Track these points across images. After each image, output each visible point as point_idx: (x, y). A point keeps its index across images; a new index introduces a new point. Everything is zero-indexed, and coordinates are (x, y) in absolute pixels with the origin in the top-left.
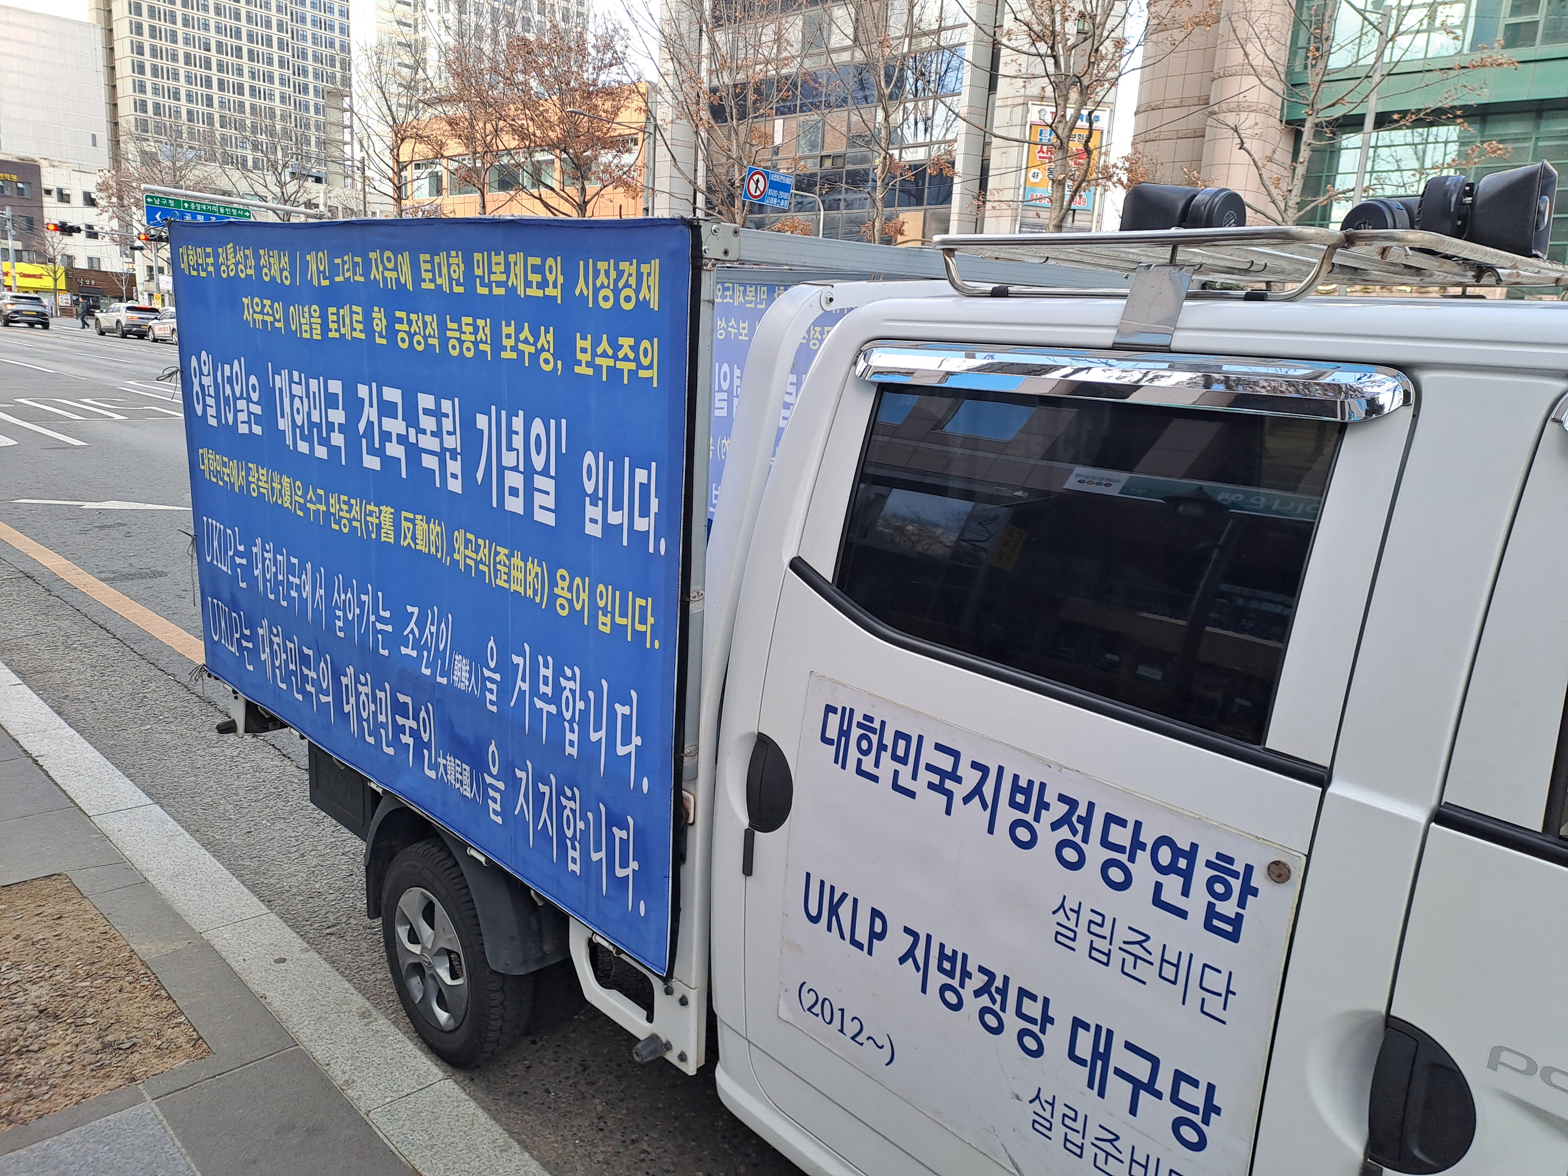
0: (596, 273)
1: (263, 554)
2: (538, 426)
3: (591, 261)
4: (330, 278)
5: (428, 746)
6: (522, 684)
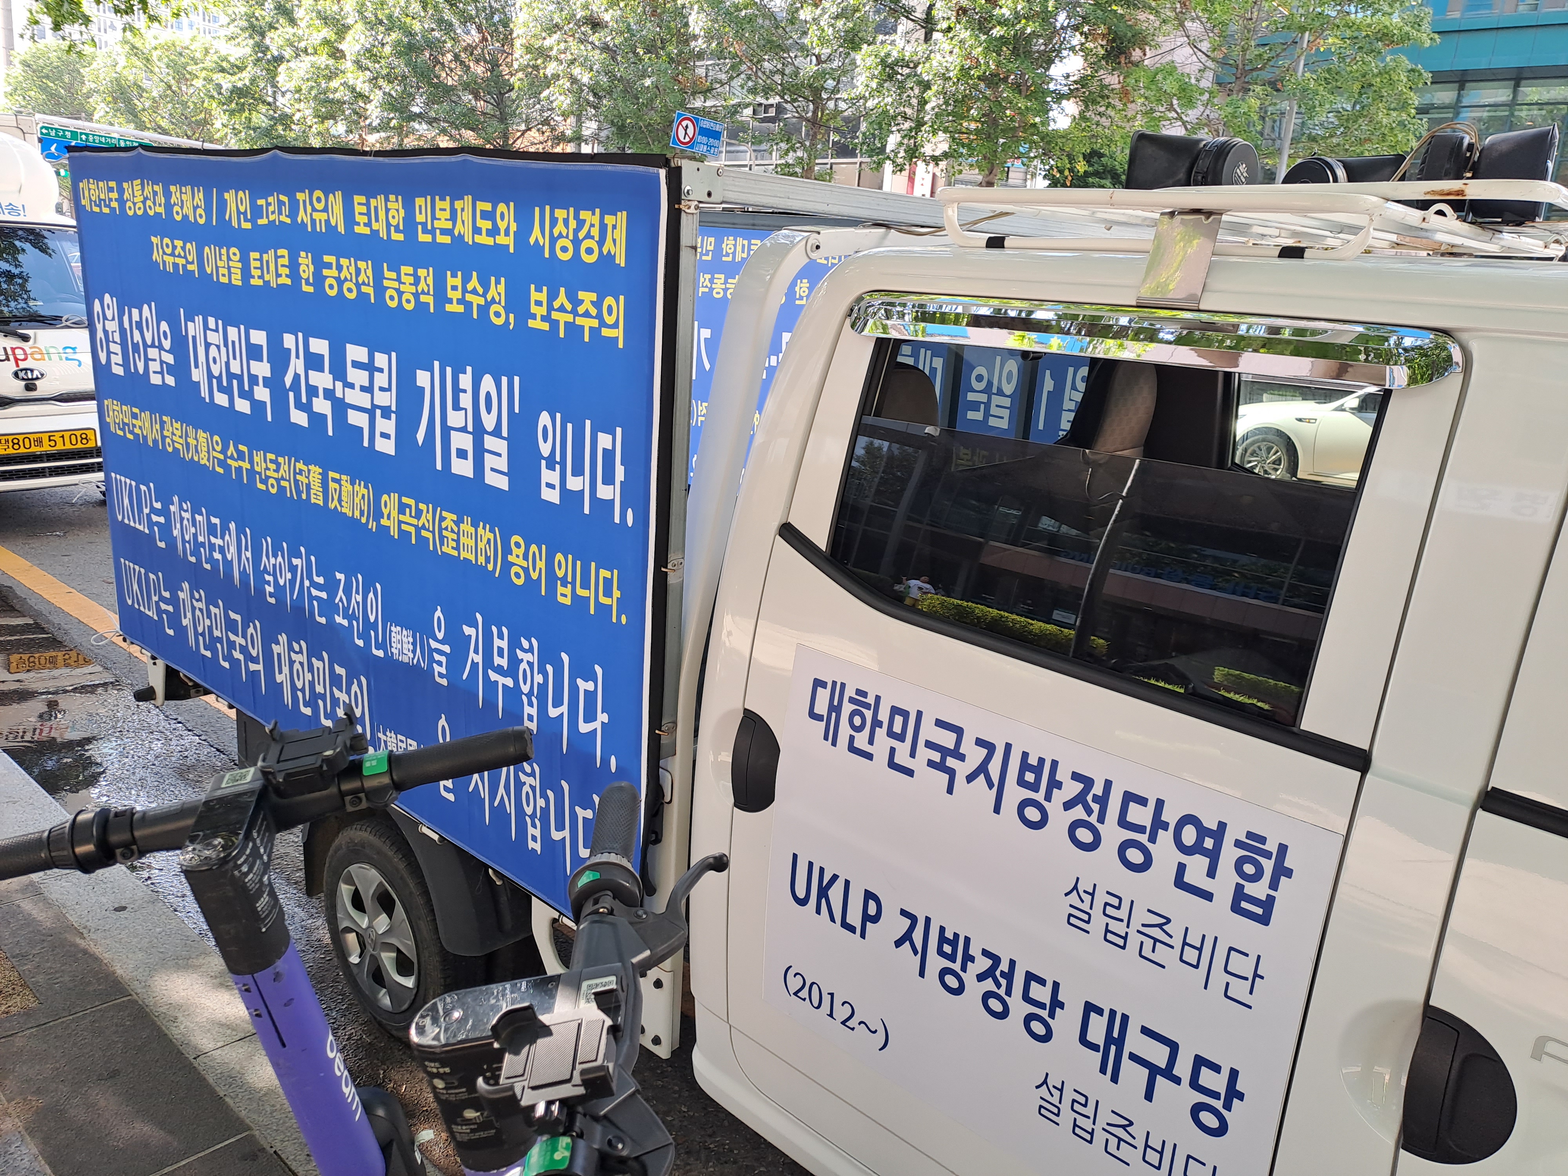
0: (554, 222)
1: (181, 515)
2: (488, 384)
3: (547, 208)
4: (253, 221)
6: (475, 656)
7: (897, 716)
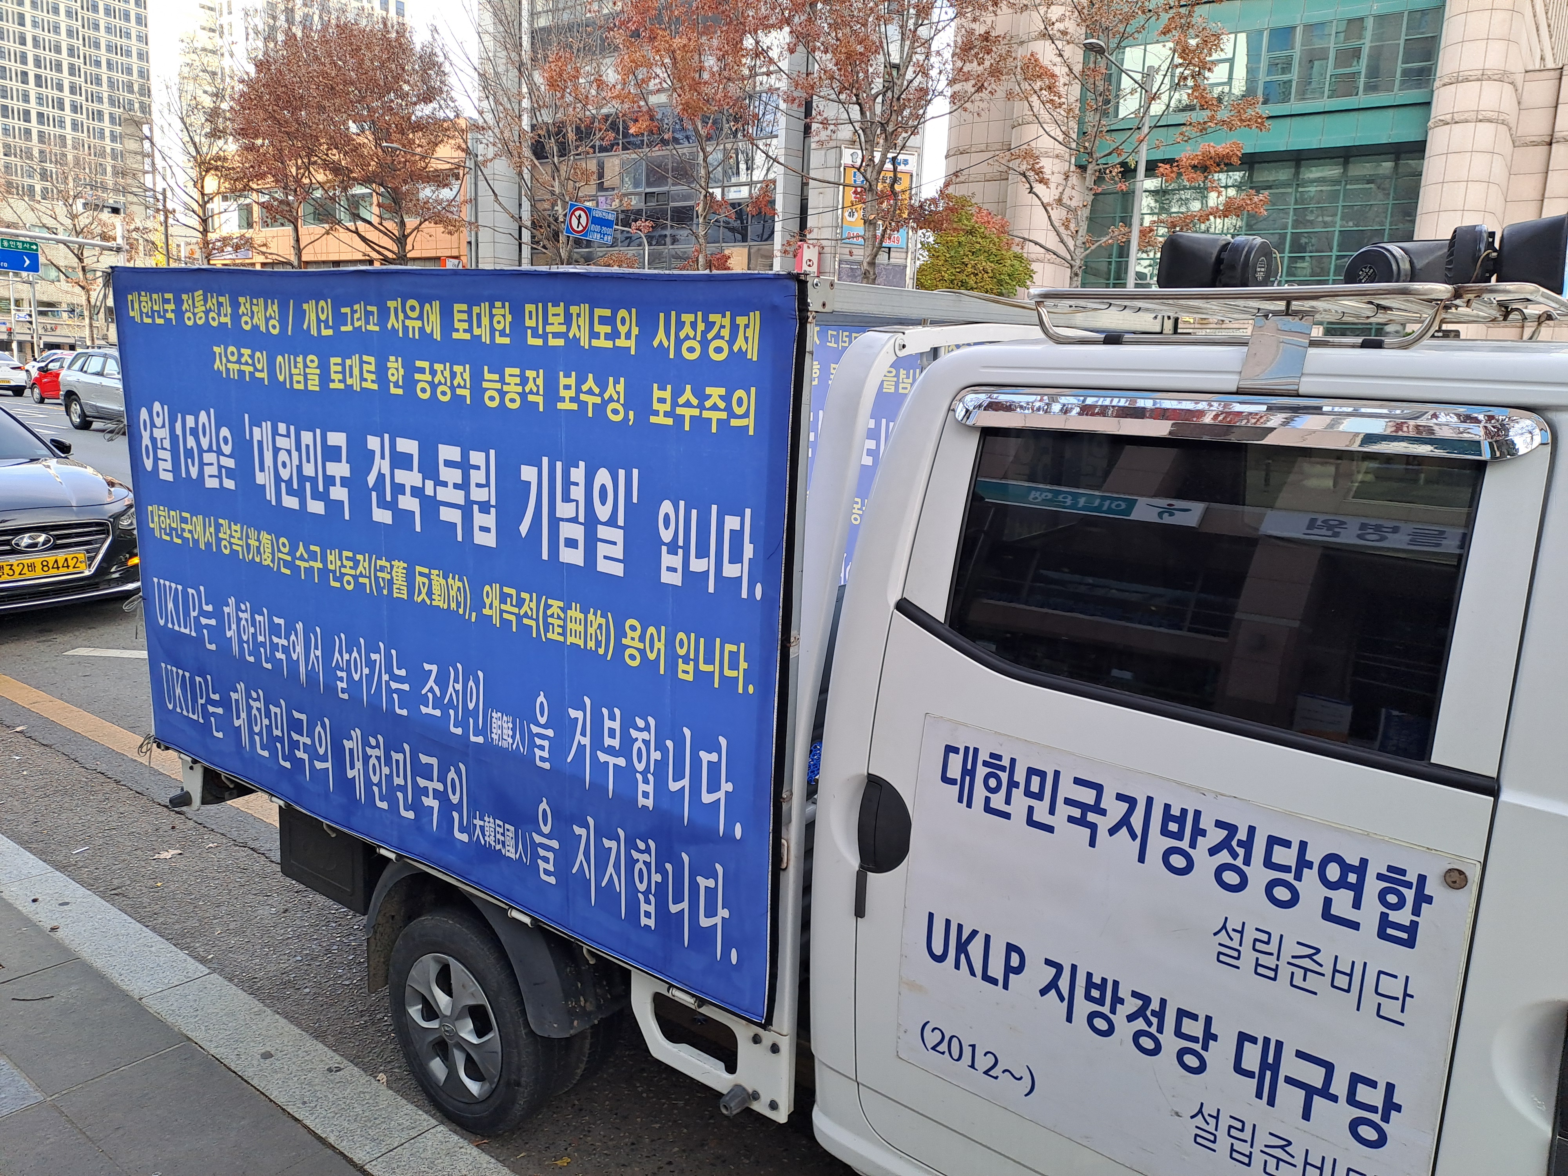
0: (680, 325)
1: (237, 615)
2: (603, 477)
3: (673, 313)
4: (336, 328)
5: (458, 807)
6: (582, 739)
7: (1034, 777)
